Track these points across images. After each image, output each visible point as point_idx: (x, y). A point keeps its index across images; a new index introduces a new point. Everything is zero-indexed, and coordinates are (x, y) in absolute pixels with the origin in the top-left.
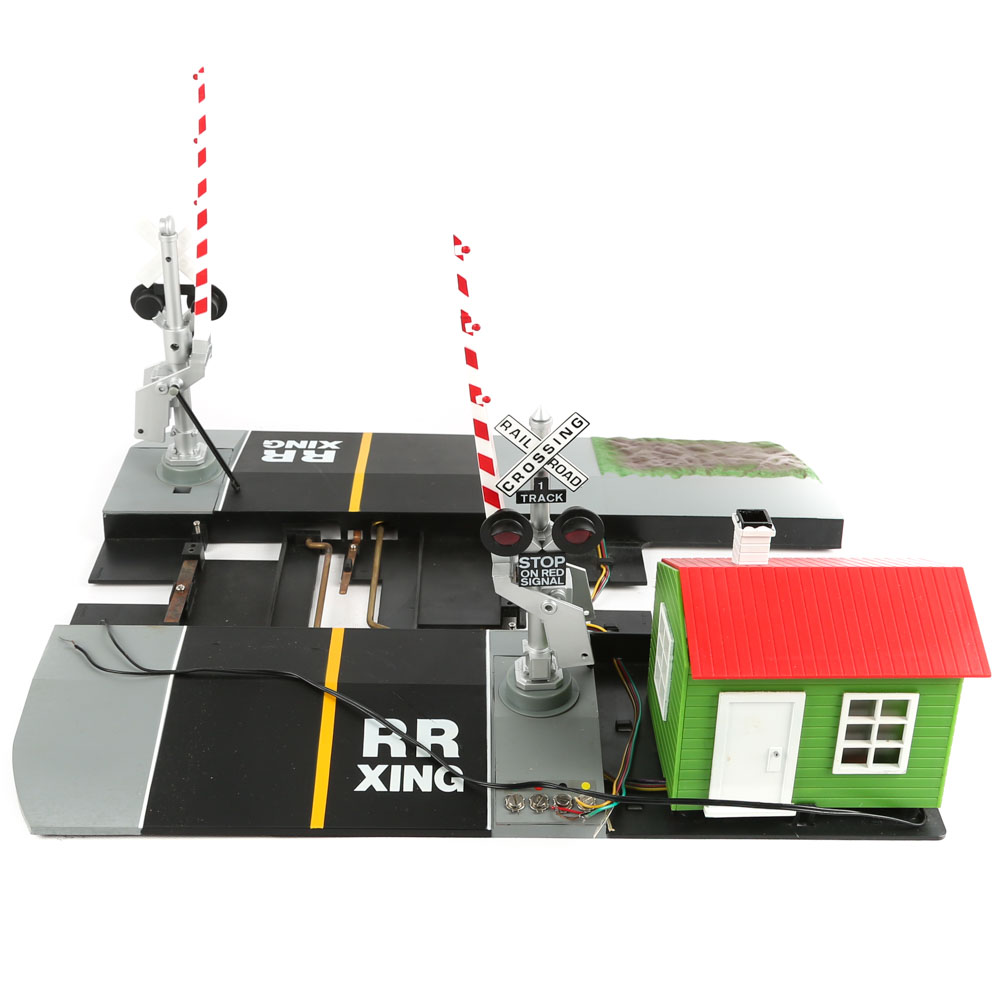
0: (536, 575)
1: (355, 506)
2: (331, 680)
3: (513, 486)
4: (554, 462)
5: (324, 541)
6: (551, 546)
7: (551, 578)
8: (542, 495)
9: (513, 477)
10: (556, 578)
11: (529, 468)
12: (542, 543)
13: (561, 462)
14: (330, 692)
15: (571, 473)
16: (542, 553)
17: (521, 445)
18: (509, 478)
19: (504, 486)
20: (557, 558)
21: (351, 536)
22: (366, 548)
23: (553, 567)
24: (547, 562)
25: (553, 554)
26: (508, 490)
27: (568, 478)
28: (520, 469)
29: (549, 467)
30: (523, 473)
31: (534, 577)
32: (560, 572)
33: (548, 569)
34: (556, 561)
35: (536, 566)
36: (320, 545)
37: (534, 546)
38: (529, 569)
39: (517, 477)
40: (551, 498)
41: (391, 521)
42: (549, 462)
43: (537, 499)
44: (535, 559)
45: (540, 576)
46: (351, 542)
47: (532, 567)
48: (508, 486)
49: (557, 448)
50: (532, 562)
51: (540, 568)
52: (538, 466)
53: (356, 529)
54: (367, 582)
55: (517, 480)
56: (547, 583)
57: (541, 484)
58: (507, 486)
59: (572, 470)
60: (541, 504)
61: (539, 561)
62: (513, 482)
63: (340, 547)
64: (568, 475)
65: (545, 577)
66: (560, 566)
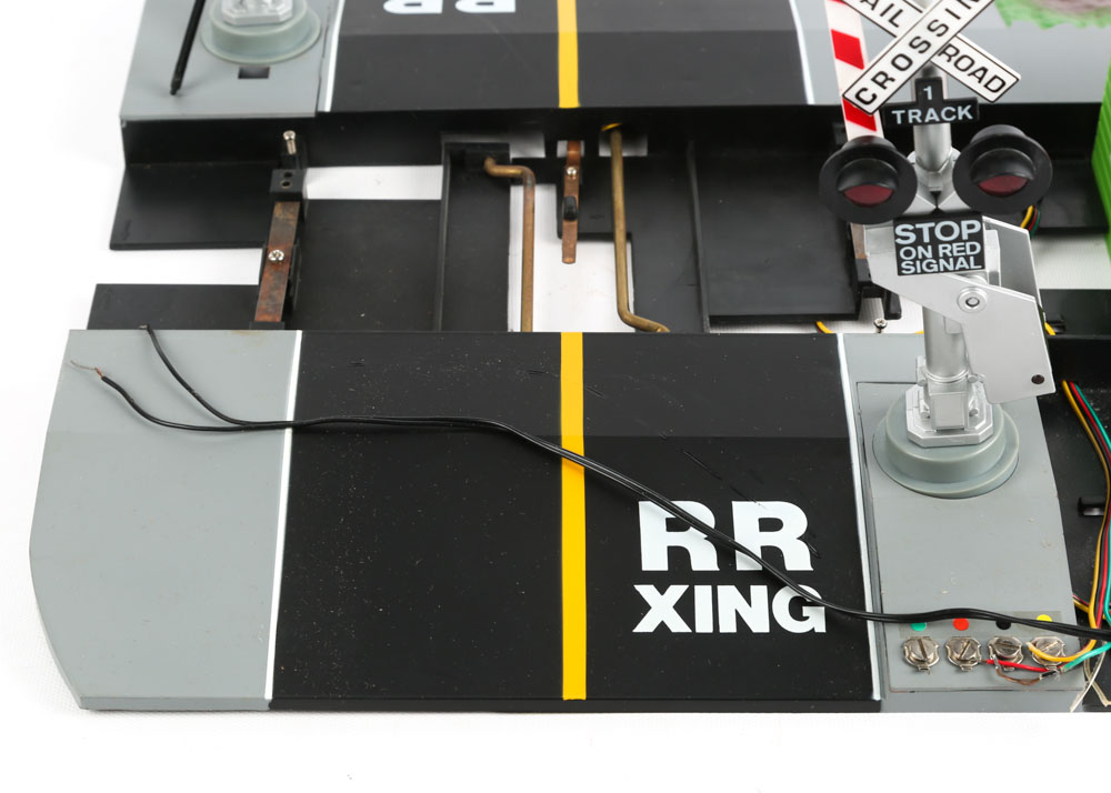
0: (929, 255)
1: (569, 98)
2: (572, 434)
3: (874, 97)
4: (951, 51)
5: (517, 162)
6: (953, 201)
7: (956, 259)
8: (931, 111)
9: (874, 80)
10: (967, 258)
11: (902, 62)
12: (936, 196)
13: (964, 50)
14: (573, 457)
15: (985, 70)
16: (937, 215)
17: (884, 21)
18: (866, 82)
19: (857, 96)
20: (964, 223)
21: (562, 149)
22: (595, 172)
23: (959, 239)
24: (947, 231)
25: (957, 216)
26: (867, 103)
27: (980, 79)
28: (886, 66)
29: (941, 61)
30: (892, 72)
31: (924, 258)
32: (973, 248)
33: (951, 243)
34: (964, 228)
35: (926, 239)
36: (512, 171)
37: (921, 204)
38: (914, 245)
39: (881, 79)
40: (949, 114)
41: (634, 123)
42: (942, 51)
43: (923, 117)
44: (925, 227)
45: (936, 256)
46: (564, 162)
47: (919, 242)
48: (866, 96)
49: (954, 25)
50: (919, 233)
51: (935, 242)
52: (919, 60)
53: (572, 138)
54: (607, 236)
55: (882, 85)
56: (951, 267)
57: (929, 90)
58: (862, 95)
59: (987, 64)
60: (931, 127)
61: (932, 230)
62: (874, 88)
63: (548, 172)
64: (980, 74)
65: (946, 258)
66: (972, 237)
